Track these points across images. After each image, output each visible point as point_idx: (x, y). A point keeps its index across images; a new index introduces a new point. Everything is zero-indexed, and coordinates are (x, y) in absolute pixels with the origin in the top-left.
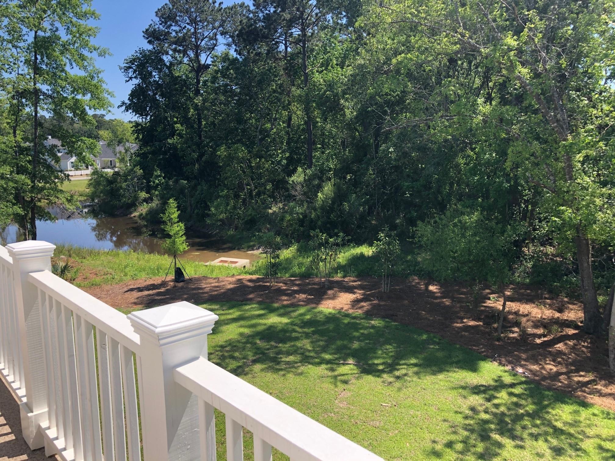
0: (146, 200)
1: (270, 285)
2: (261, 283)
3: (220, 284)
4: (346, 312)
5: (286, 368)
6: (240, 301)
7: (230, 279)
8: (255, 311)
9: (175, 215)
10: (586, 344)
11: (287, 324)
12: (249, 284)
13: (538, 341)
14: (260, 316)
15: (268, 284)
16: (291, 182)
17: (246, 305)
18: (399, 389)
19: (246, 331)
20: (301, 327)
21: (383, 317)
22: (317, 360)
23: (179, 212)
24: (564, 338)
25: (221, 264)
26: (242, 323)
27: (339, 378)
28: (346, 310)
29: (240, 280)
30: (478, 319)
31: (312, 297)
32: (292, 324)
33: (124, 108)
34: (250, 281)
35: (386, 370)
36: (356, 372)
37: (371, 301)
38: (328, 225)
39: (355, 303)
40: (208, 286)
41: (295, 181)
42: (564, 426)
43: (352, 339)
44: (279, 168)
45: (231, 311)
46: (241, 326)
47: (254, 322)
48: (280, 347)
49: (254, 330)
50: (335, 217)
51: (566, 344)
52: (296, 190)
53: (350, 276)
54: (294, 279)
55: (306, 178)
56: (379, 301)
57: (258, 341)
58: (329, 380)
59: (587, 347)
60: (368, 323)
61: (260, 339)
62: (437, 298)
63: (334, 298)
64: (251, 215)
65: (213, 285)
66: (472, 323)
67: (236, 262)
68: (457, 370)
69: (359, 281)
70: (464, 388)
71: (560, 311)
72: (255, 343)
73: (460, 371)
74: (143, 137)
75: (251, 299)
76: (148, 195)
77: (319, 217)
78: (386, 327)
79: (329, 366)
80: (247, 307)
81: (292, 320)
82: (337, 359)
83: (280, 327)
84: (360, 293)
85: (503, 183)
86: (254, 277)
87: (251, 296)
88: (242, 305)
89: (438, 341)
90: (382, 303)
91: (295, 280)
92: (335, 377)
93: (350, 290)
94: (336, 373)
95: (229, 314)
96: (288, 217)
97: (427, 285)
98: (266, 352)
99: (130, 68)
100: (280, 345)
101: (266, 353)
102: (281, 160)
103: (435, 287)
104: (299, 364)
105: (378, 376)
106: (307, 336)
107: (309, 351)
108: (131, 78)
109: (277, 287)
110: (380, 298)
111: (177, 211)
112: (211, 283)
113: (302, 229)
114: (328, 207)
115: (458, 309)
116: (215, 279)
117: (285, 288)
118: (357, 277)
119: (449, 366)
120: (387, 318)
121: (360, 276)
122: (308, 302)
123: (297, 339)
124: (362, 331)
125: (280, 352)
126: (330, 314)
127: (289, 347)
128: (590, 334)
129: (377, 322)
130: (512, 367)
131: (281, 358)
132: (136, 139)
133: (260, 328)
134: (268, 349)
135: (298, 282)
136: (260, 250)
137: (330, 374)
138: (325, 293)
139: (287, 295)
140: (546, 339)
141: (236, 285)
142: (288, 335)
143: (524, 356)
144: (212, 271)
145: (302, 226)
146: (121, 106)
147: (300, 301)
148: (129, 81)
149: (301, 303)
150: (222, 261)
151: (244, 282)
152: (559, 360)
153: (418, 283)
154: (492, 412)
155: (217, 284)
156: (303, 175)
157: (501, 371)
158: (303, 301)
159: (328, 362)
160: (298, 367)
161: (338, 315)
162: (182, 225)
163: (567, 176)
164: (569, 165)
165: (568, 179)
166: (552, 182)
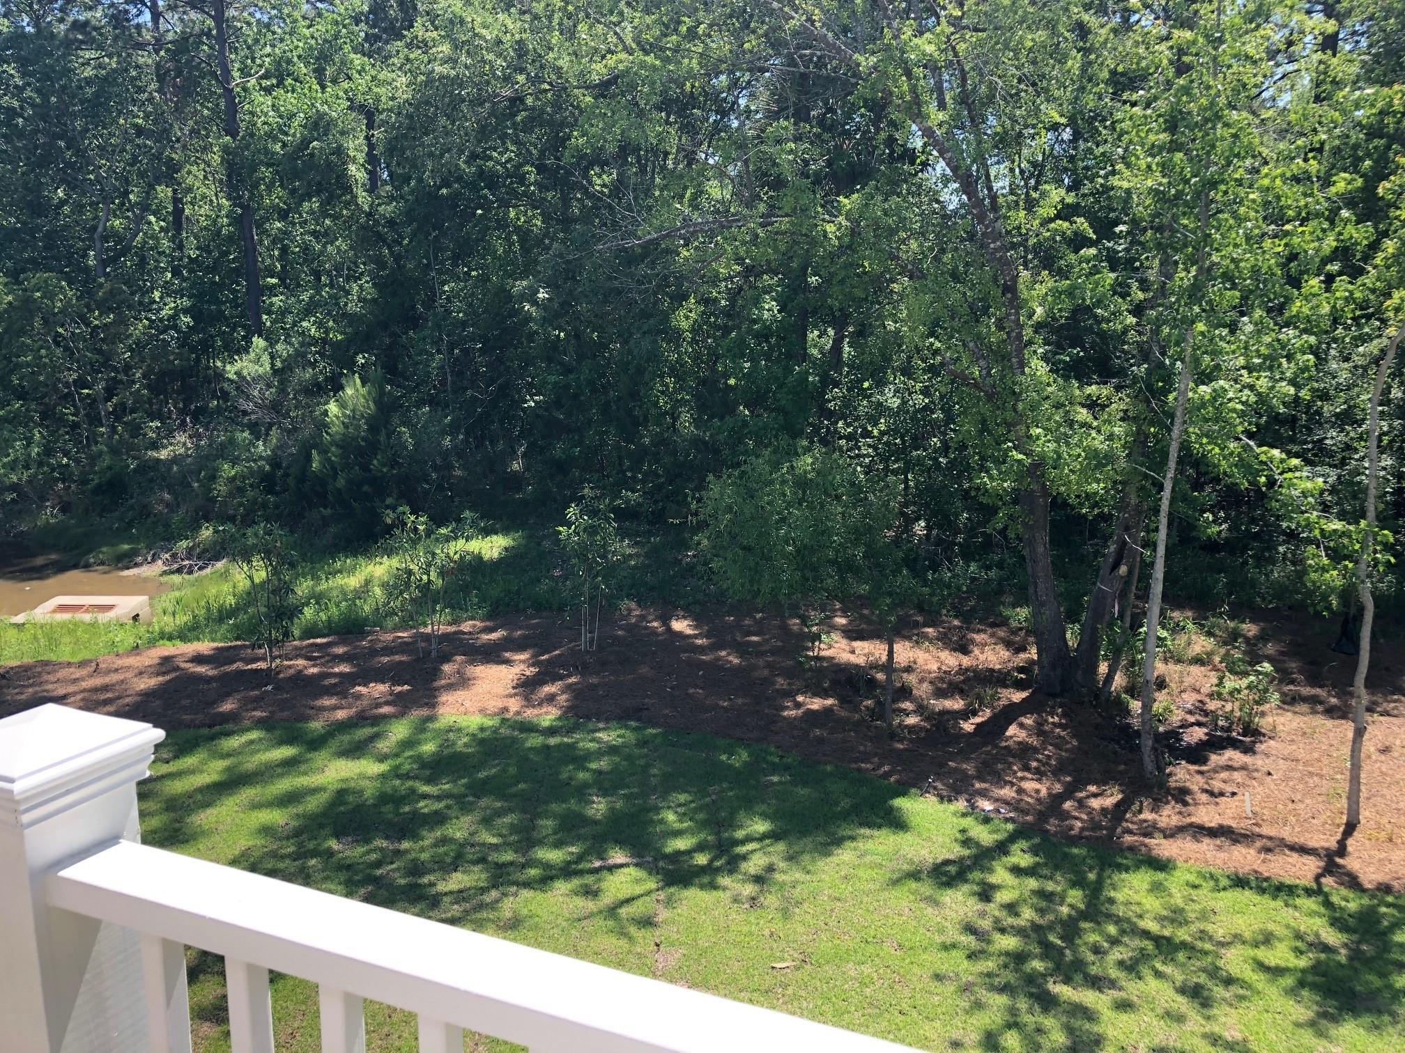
1: (269, 669)
2: (239, 665)
3: (107, 680)
4: (517, 718)
5: (466, 912)
6: (202, 725)
7: (133, 661)
8: (267, 750)
10: (1056, 719)
11: (383, 776)
12: (201, 669)
13: (968, 726)
14: (289, 765)
15: (262, 665)
16: (232, 376)
17: (229, 734)
18: (785, 913)
19: (276, 817)
20: (429, 781)
21: (621, 717)
22: (533, 872)
24: (1010, 714)
25: (66, 616)
26: (248, 794)
27: (623, 912)
28: (518, 713)
29: (166, 660)
30: (824, 694)
31: (406, 687)
32: (396, 773)
34: (198, 659)
35: (718, 864)
36: (653, 886)
37: (561, 678)
38: (366, 488)
39: (527, 687)
40: (71, 689)
41: (245, 373)
42: (1163, 927)
43: (582, 792)
44: (172, 338)
45: (189, 761)
46: (256, 806)
47: (284, 785)
48: (407, 851)
49: (300, 809)
50: (384, 465)
51: (1022, 726)
52: (248, 398)
53: (473, 618)
54: (324, 640)
55: (279, 364)
56: (583, 675)
57: (333, 844)
58: (599, 922)
59: (1060, 725)
60: (593, 740)
61: (338, 835)
62: (702, 649)
63: (463, 682)
64: (110, 468)
65: (86, 684)
66: (816, 704)
67: (110, 607)
68: (867, 832)
69: (502, 627)
70: (915, 875)
71: (964, 650)
72: (330, 853)
73: (876, 833)
75: (232, 717)
77: (334, 469)
78: (642, 743)
79: (576, 882)
80: (234, 742)
81: (390, 762)
82: (580, 858)
83: (370, 790)
84: (521, 661)
85: (808, 373)
86: (204, 646)
87: (228, 706)
88: (212, 738)
89: (777, 760)
90: (594, 680)
91: (329, 645)
92: (612, 911)
93: (492, 654)
94: (607, 899)
95: (191, 772)
96: (228, 470)
97: (666, 620)
98: (379, 872)
100: (405, 845)
101: (381, 877)
102: (173, 318)
103: (686, 623)
104: (494, 894)
105: (713, 886)
106: (462, 804)
107: (495, 847)
109: (292, 671)
110: (582, 668)
112: (75, 681)
113: (271, 498)
114: (364, 439)
115: (766, 672)
116: (82, 664)
117: (315, 670)
118: (489, 617)
119: (844, 825)
120: (629, 718)
121: (497, 614)
122: (403, 704)
123: (439, 819)
124: (593, 766)
125: (416, 869)
126: (482, 729)
127: (435, 845)
128: (1054, 696)
129: (614, 734)
130: (968, 801)
131: (432, 885)
133: (313, 804)
134: (378, 864)
135: (340, 650)
136: (159, 566)
137: (591, 905)
138: (435, 673)
139: (329, 691)
140: (978, 720)
141: (161, 679)
142: (407, 809)
143: (969, 768)
144: (53, 642)
145: (270, 490)
147: (378, 705)
149: (386, 710)
150: (63, 608)
151: (183, 665)
152: (1034, 764)
153: (642, 618)
154: (1012, 927)
155: (98, 681)
156: (266, 358)
157: (954, 814)
158: (387, 703)
159: (567, 871)
160: (497, 901)
161: (504, 731)
163: (1014, 360)
164: (1020, 336)
165: (1016, 366)
166: (984, 372)
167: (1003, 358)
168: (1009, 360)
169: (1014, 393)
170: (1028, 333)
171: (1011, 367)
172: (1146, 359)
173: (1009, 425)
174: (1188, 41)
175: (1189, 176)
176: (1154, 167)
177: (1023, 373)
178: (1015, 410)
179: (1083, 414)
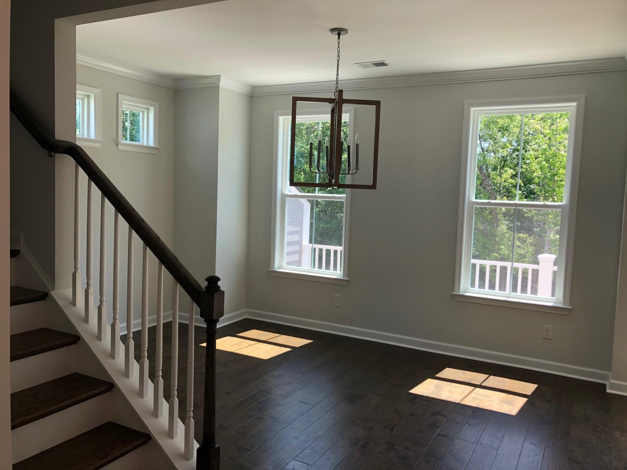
163: (495, 224)
164: (497, 217)
165: (495, 226)
166: (485, 228)
167: (491, 224)
168: (493, 225)
169: (495, 235)
170: (500, 216)
171: (494, 227)
172: (539, 227)
173: (493, 245)
174: (548, 133)
175: (547, 172)
176: (538, 169)
177: (498, 229)
178: (495, 240)
179: (518, 243)
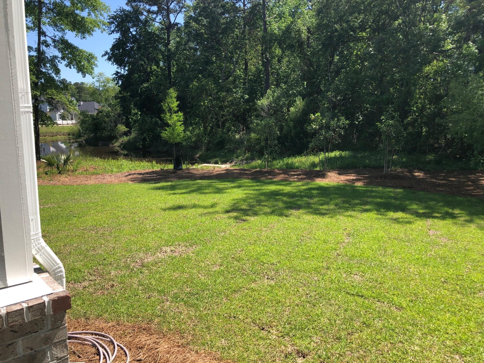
0: (126, 134)
9: (175, 104)
16: (260, 104)
23: (178, 102)
33: (107, 57)
38: (301, 135)
41: (264, 103)
44: (242, 101)
52: (265, 112)
64: (221, 137)
74: (122, 83)
76: (126, 129)
99: (113, 23)
102: (243, 95)
108: (113, 31)
111: (177, 101)
132: (117, 84)
136: (233, 164)
146: (105, 55)
148: (111, 33)
156: (271, 97)
162: (180, 114)
